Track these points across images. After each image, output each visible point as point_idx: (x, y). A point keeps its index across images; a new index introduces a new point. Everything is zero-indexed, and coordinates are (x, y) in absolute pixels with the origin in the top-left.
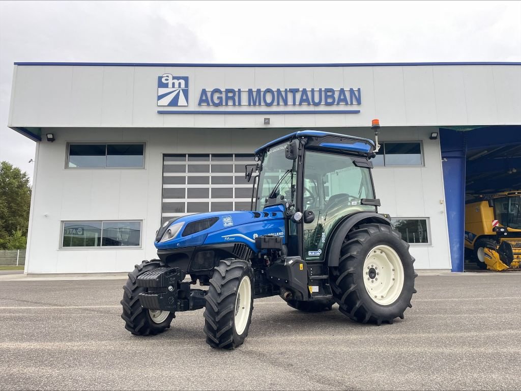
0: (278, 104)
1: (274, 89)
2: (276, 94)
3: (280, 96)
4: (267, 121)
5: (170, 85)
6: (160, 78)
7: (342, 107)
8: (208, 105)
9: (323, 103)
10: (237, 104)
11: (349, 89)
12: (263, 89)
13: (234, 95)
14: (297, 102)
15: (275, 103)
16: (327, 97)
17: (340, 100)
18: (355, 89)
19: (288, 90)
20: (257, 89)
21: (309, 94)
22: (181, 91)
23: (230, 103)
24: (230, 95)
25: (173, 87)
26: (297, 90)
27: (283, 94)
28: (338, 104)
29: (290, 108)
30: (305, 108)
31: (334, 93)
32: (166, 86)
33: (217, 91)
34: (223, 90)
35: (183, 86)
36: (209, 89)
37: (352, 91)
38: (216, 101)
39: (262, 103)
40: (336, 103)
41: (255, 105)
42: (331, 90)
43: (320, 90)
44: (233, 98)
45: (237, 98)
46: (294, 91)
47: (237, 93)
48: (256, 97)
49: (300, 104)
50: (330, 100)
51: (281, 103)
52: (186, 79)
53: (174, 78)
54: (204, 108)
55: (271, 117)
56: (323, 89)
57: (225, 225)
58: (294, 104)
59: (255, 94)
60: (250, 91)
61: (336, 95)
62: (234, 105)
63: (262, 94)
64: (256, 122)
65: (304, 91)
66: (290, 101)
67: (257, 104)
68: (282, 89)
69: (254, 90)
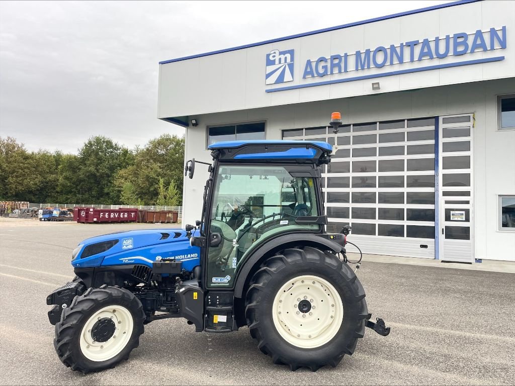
0: (392, 64)
1: (387, 46)
2: (389, 51)
3: (395, 53)
4: (376, 86)
5: (277, 62)
6: (268, 56)
7: (479, 55)
8: (313, 76)
9: (451, 53)
10: (343, 71)
11: (489, 30)
12: (373, 49)
13: (340, 61)
14: (416, 58)
15: (388, 63)
16: (456, 45)
17: (475, 46)
18: (498, 28)
19: (404, 44)
20: (366, 50)
21: (432, 45)
22: (287, 65)
23: (336, 70)
24: (336, 61)
25: (280, 63)
26: (416, 43)
27: (398, 50)
28: (472, 52)
29: (407, 67)
30: (426, 63)
31: (466, 39)
32: (273, 63)
33: (322, 60)
34: (328, 57)
35: (289, 60)
36: (314, 59)
37: (493, 32)
38: (321, 71)
39: (372, 66)
40: (469, 51)
41: (363, 69)
42: (463, 36)
43: (448, 38)
44: (339, 65)
45: (343, 65)
46: (412, 45)
47: (343, 59)
48: (364, 59)
49: (420, 60)
50: (461, 49)
51: (396, 61)
52: (292, 52)
53: (281, 53)
54: (310, 81)
55: (381, 81)
56: (451, 36)
57: (125, 248)
58: (412, 60)
59: (363, 56)
60: (358, 54)
61: (470, 41)
62: (340, 72)
63: (372, 54)
64: (364, 89)
65: (426, 42)
66: (407, 58)
67: (366, 67)
68: (397, 45)
69: (363, 51)
